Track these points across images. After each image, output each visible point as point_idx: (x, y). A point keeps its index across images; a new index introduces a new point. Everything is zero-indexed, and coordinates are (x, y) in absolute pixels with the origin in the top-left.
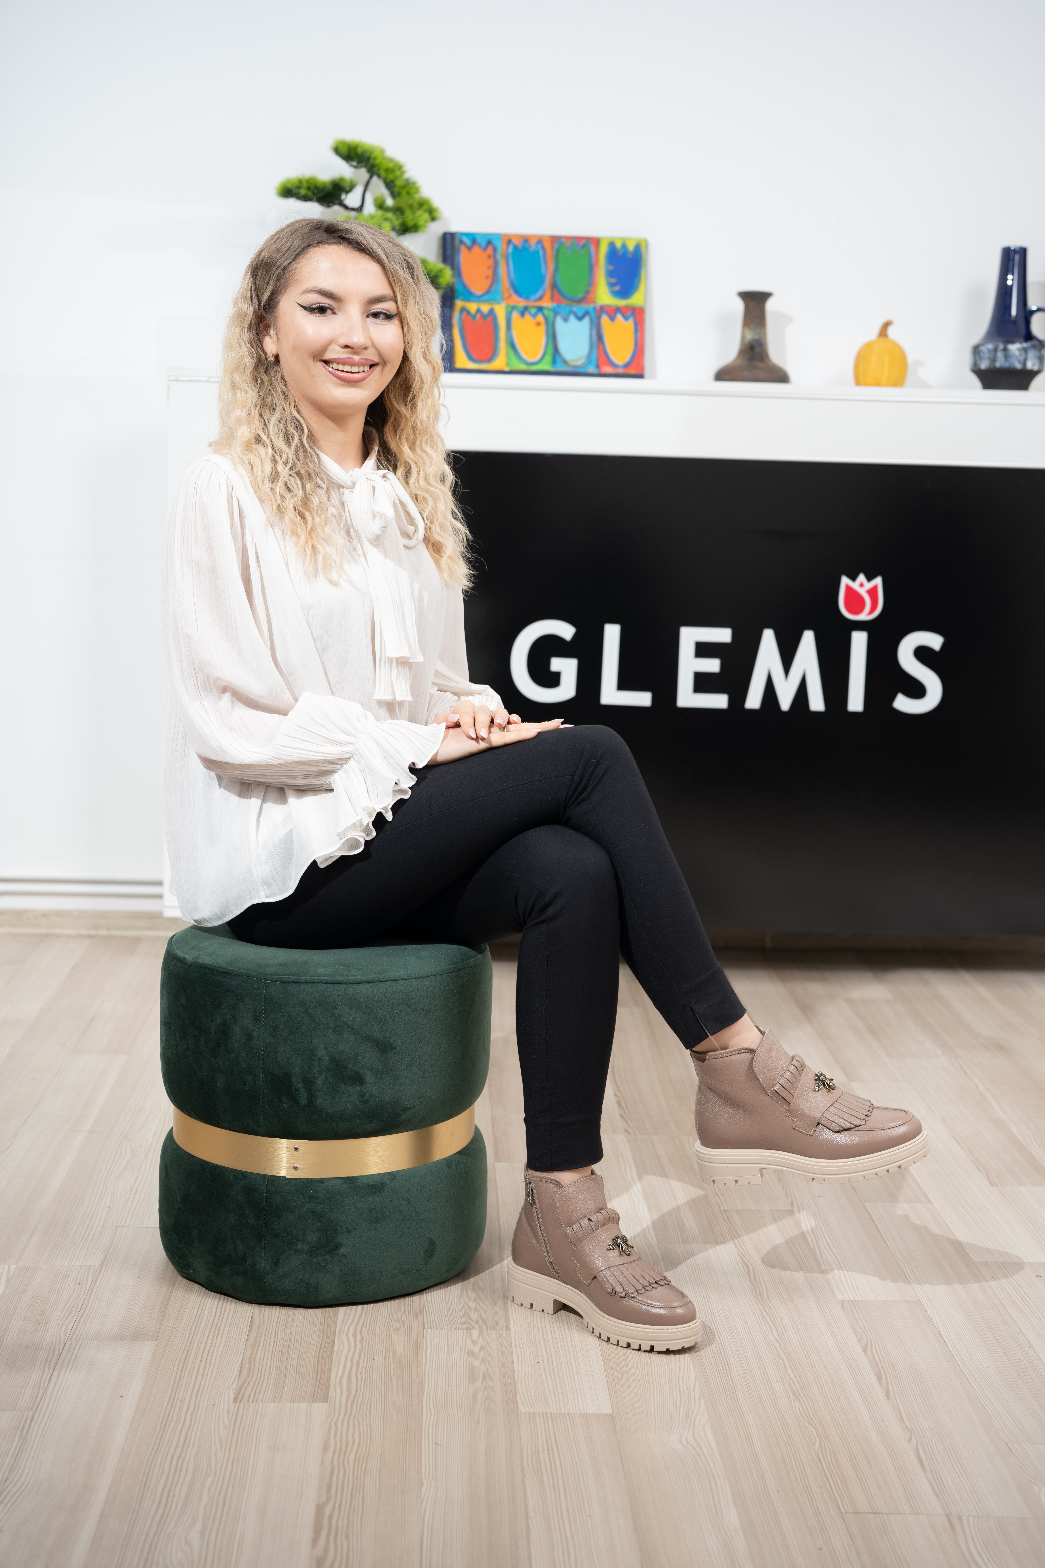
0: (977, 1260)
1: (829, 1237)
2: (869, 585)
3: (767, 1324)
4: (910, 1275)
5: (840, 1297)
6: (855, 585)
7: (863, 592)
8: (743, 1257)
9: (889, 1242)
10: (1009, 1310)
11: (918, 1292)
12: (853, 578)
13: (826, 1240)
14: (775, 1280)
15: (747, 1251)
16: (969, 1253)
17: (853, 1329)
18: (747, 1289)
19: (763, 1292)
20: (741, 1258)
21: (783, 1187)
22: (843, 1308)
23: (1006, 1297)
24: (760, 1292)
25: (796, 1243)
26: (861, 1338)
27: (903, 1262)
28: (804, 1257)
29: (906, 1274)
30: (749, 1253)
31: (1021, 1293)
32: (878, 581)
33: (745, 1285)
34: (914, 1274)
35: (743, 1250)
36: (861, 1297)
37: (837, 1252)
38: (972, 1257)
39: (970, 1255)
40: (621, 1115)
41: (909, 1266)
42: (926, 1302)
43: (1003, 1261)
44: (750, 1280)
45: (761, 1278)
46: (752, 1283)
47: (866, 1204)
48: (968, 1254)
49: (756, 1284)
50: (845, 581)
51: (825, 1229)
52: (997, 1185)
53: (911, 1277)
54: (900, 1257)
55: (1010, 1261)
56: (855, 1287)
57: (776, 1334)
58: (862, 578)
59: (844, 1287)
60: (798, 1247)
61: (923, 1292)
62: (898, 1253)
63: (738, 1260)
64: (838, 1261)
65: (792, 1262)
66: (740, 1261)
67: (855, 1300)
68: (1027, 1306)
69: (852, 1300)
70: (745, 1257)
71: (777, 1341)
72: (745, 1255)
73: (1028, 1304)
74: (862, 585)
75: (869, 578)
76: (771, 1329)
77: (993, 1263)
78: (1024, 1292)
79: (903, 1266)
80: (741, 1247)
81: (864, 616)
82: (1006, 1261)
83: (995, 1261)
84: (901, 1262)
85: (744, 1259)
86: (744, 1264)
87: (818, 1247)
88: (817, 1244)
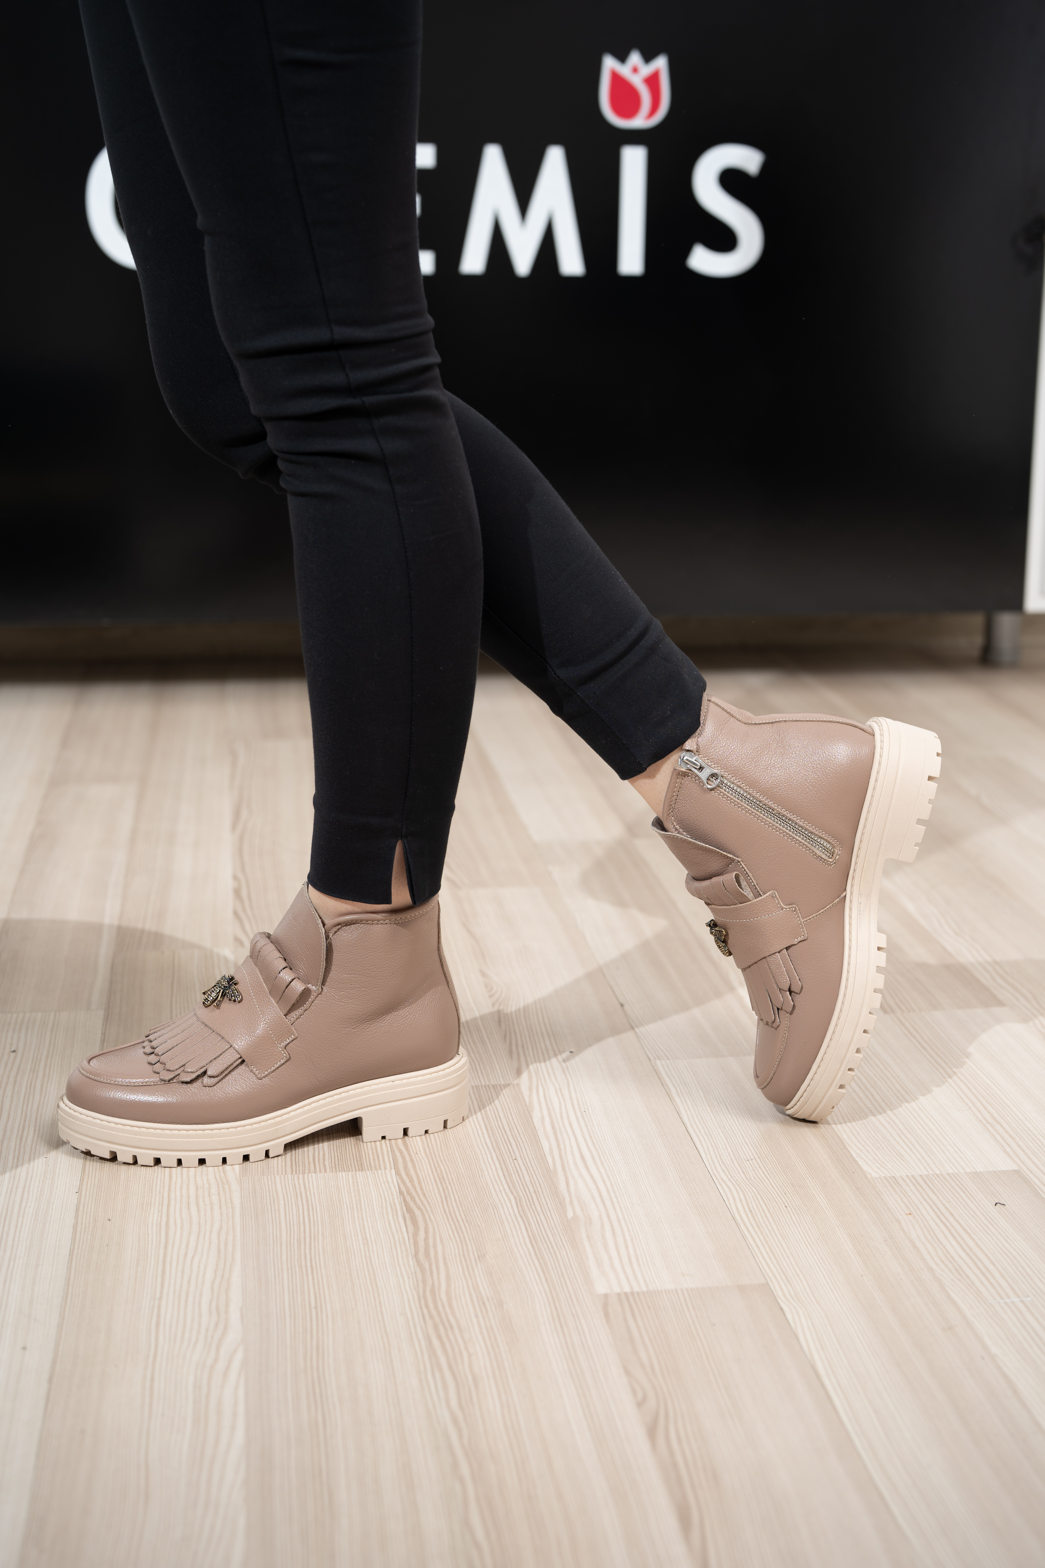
0: (874, 1175)
1: (586, 1141)
2: (647, 70)
3: (437, 1374)
4: (745, 1219)
5: (601, 1288)
6: (625, 70)
7: (637, 81)
8: (408, 1198)
9: (702, 1144)
10: (953, 1295)
11: (763, 1262)
12: (622, 58)
13: (579, 1147)
14: (468, 1250)
15: (420, 1183)
16: (857, 1159)
17: (628, 1373)
18: (406, 1279)
19: (440, 1284)
20: (405, 1201)
21: (505, 1037)
22: (607, 1315)
23: (942, 1261)
24: (433, 1284)
25: (519, 1159)
26: (645, 1398)
27: (730, 1190)
28: (532, 1190)
29: (737, 1217)
30: (421, 1189)
31: (971, 1249)
32: (661, 63)
33: (403, 1268)
34: (753, 1217)
35: (411, 1181)
36: (645, 1282)
37: (600, 1173)
38: (865, 1167)
39: (861, 1162)
40: (236, 914)
41: (742, 1197)
42: (780, 1286)
43: (926, 1173)
44: (416, 1255)
45: (439, 1248)
46: (418, 1262)
47: (658, 1062)
48: (856, 1161)
49: (427, 1266)
50: (609, 63)
51: (578, 1122)
52: (893, 1011)
53: (748, 1224)
54: (724, 1177)
55: (938, 1172)
56: (634, 1259)
57: (454, 1402)
58: (635, 58)
59: (610, 1258)
60: (523, 1168)
61: (774, 1261)
62: (719, 1169)
63: (398, 1208)
64: (601, 1196)
65: (508, 1203)
66: (402, 1209)
67: (632, 1293)
68: (988, 1280)
69: (626, 1294)
70: (412, 1198)
71: (455, 1421)
72: (414, 1194)
73: (989, 1277)
74: (635, 70)
75: (648, 58)
76: (445, 1387)
77: (906, 1179)
78: (977, 1244)
79: (731, 1200)
80: (408, 1175)
81: (640, 122)
82: (931, 1172)
83: (909, 1174)
84: (726, 1188)
85: (412, 1204)
86: (407, 1216)
87: (563, 1165)
88: (561, 1158)
